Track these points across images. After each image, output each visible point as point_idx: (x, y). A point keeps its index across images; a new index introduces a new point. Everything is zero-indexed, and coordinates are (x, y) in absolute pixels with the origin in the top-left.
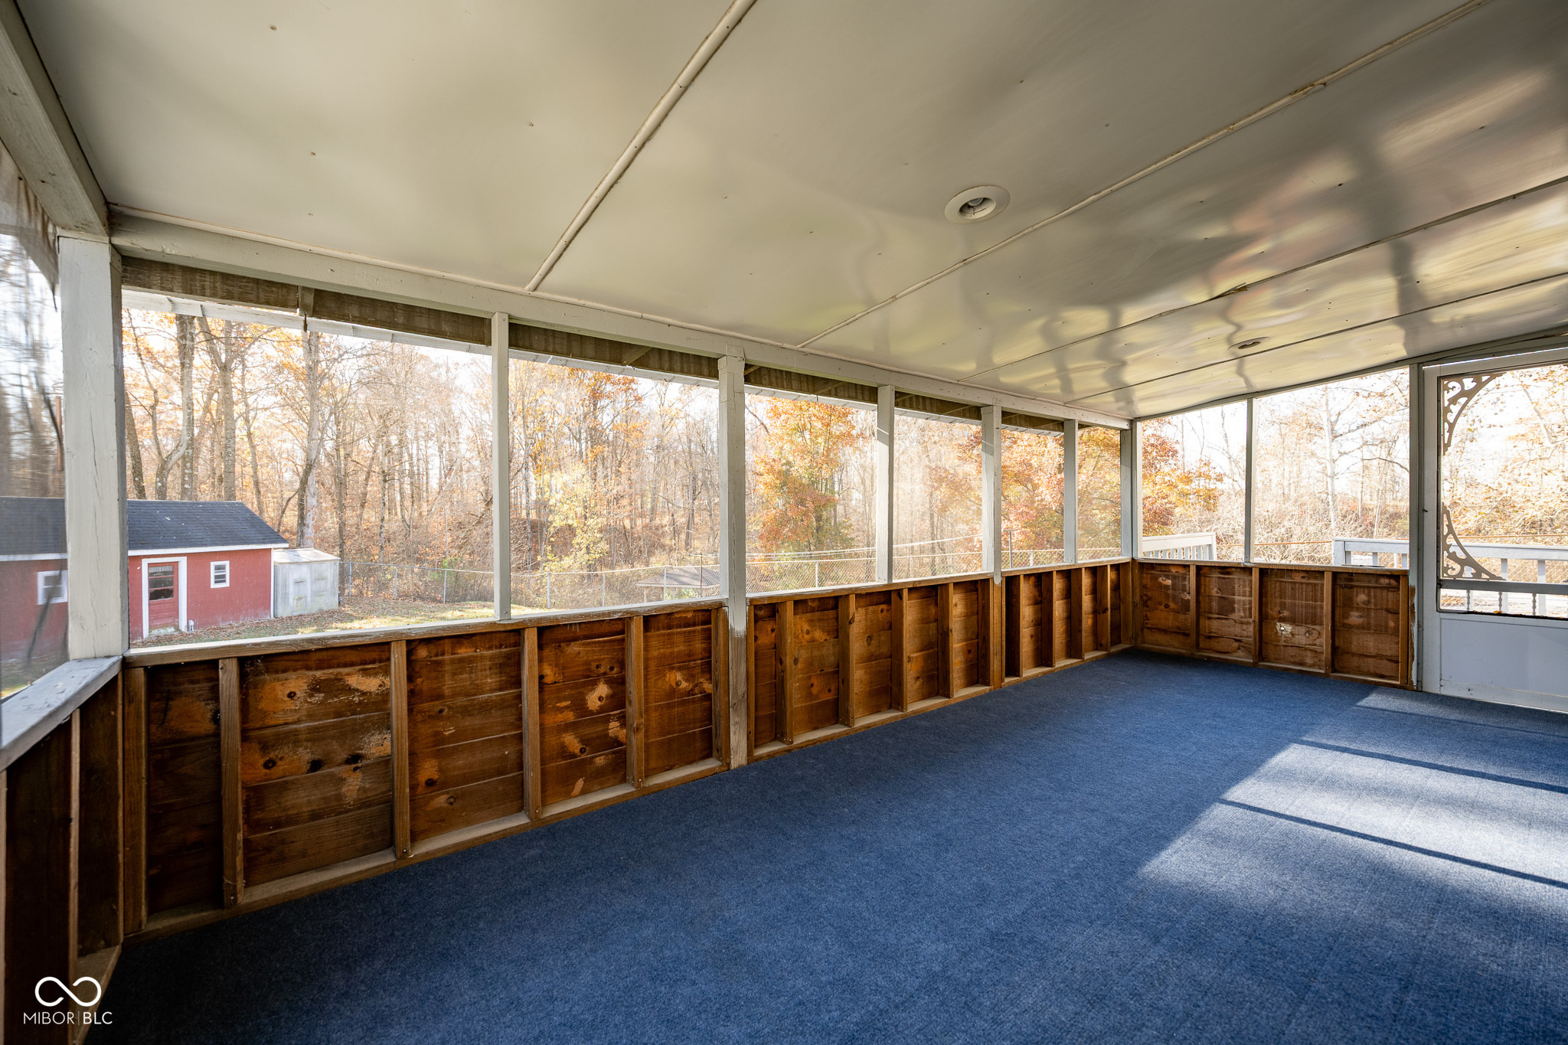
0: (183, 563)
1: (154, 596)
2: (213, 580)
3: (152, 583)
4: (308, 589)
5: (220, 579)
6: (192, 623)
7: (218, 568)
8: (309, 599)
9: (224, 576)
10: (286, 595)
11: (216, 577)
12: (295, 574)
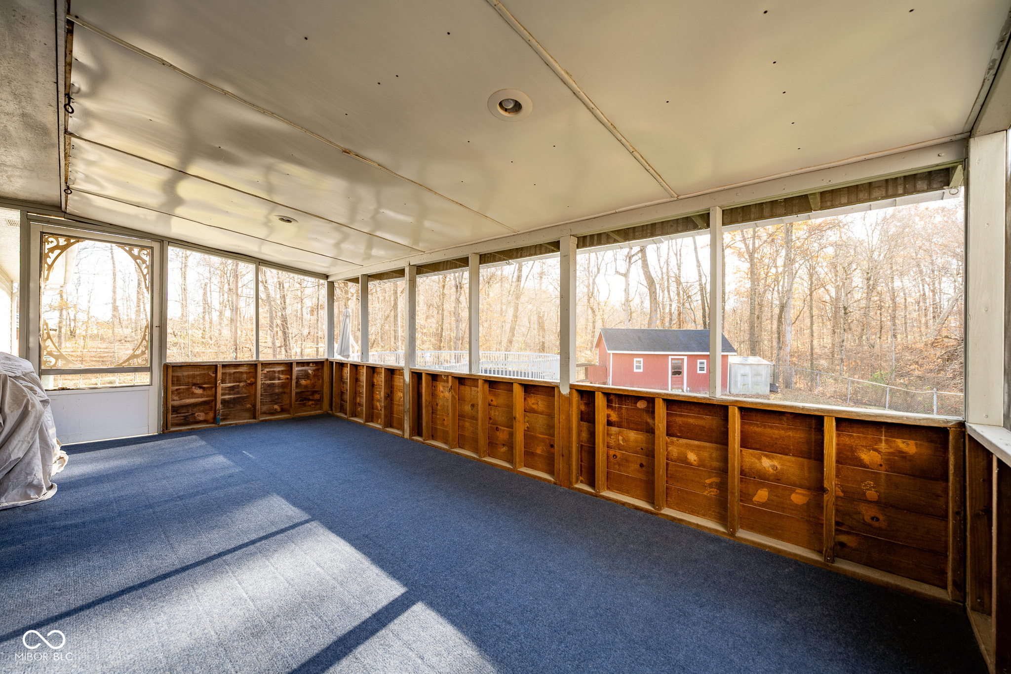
0: (685, 358)
1: (674, 373)
2: (698, 369)
3: (673, 368)
4: (749, 380)
5: (702, 369)
6: (688, 389)
7: (701, 363)
8: (750, 386)
9: (704, 368)
10: (736, 382)
11: (700, 368)
12: (742, 370)
